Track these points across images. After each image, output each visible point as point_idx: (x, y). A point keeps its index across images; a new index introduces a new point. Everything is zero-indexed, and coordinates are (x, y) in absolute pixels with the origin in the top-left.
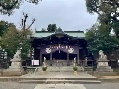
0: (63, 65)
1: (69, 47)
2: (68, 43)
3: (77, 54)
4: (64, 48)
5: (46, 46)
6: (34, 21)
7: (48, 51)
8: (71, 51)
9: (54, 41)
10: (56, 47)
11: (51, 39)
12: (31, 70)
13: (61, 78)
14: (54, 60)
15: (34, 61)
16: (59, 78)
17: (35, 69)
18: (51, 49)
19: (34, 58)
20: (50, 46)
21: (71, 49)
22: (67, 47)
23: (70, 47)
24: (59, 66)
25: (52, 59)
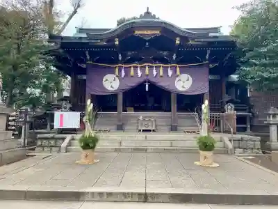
0: (156, 126)
1: (178, 72)
2: (174, 57)
3: (203, 94)
4: (161, 73)
5: (105, 67)
6: (79, 6)
7: (111, 83)
8: (183, 83)
9: (129, 53)
10: (136, 72)
11: (117, 43)
12: (52, 142)
13: (149, 191)
14: (131, 112)
15: (62, 116)
16: (142, 191)
17: (63, 139)
18: (119, 76)
19: (69, 106)
20: (117, 69)
21: (185, 76)
22: (170, 73)
23: (181, 72)
24: (144, 131)
25: (125, 110)
